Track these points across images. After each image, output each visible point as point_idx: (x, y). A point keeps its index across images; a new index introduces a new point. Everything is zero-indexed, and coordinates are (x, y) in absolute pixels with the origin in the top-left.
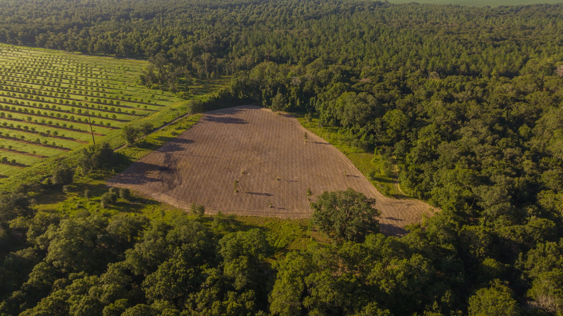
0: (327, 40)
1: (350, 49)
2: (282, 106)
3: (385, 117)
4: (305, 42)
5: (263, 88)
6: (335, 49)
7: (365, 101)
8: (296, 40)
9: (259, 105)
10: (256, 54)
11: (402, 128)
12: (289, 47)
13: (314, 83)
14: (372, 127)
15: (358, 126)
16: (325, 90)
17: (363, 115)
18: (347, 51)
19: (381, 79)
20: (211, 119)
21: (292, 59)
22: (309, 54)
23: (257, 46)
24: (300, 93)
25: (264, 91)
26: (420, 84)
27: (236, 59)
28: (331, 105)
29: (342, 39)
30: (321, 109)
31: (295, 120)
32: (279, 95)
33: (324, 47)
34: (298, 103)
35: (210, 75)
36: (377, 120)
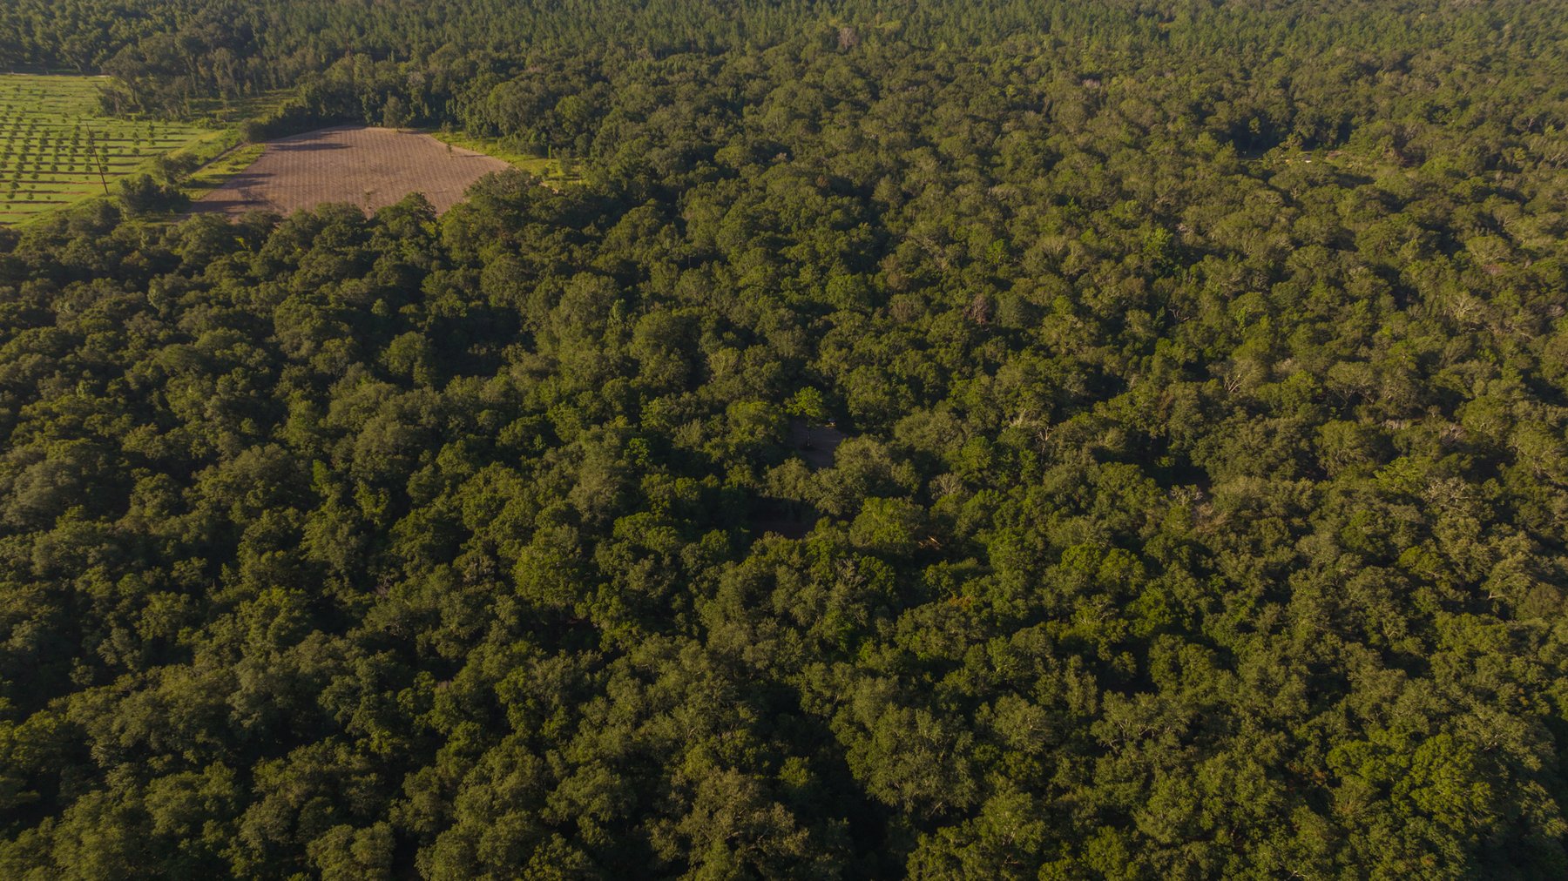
0: (460, 11)
1: (507, 26)
2: (402, 118)
3: (558, 108)
4: (416, 19)
5: (362, 93)
6: (478, 28)
7: (528, 90)
8: (394, 16)
9: (358, 122)
10: (322, 47)
11: (583, 119)
12: (385, 30)
13: (447, 79)
14: (542, 124)
15: (524, 127)
16: (468, 88)
17: (525, 108)
18: (501, 29)
19: (560, 67)
20: (283, 149)
21: (397, 51)
22: (429, 40)
23: (317, 31)
24: (426, 94)
25: (364, 99)
26: (620, 69)
27: (283, 58)
28: (480, 106)
29: (490, 10)
30: (466, 116)
31: (426, 136)
32: (392, 100)
33: (455, 26)
34: (427, 112)
35: (242, 90)
36: (548, 113)
